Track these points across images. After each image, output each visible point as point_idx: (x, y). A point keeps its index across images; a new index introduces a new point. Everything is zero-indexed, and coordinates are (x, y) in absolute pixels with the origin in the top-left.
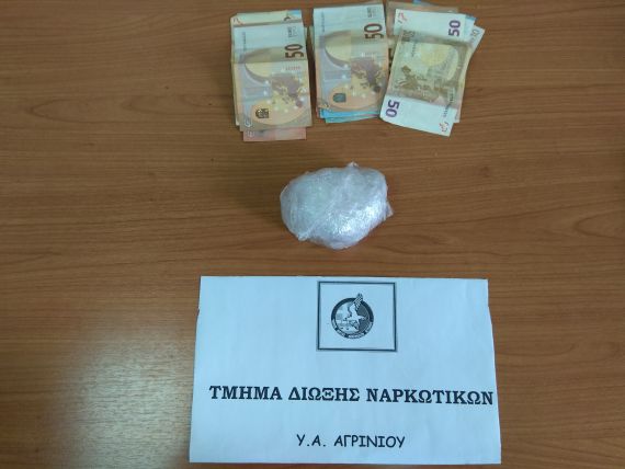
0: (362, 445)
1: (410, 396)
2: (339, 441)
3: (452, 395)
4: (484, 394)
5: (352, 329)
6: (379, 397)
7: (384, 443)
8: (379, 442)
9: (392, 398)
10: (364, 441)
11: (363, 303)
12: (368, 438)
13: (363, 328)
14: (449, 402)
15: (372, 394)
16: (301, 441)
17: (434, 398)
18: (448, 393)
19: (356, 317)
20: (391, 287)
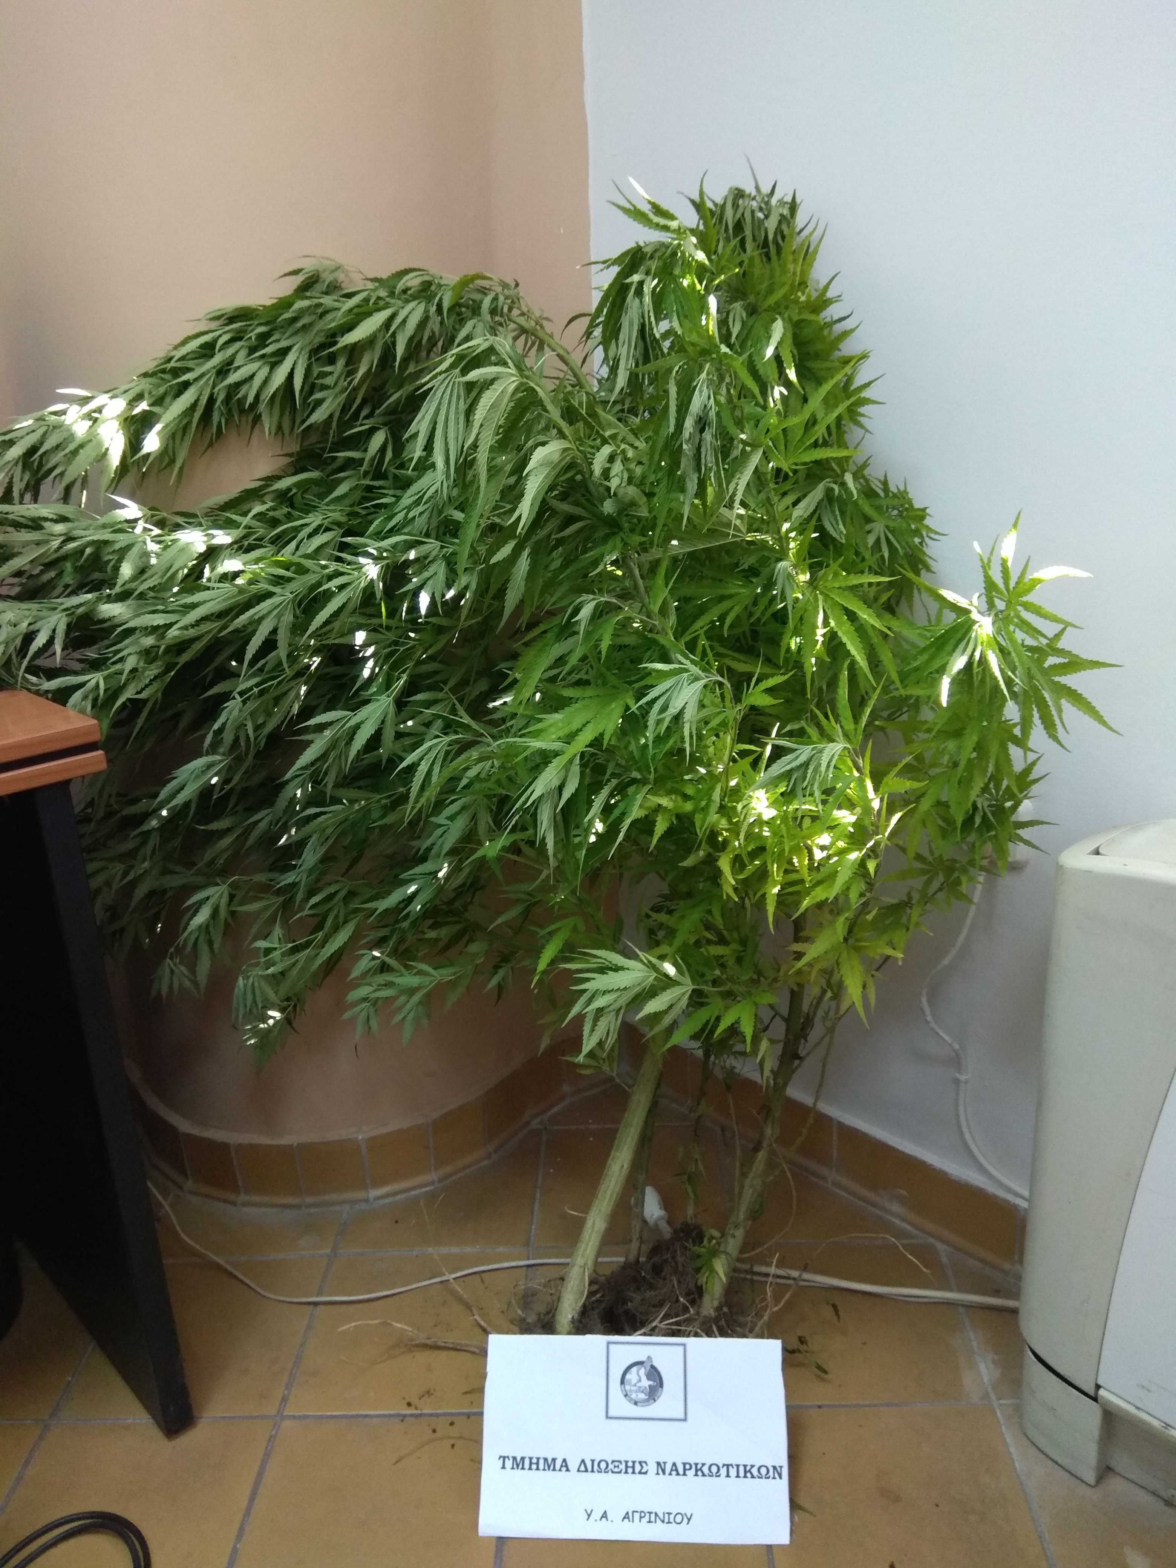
0: (650, 1522)
1: (698, 1470)
2: (626, 1516)
3: (742, 1469)
4: (775, 1468)
5: (642, 1396)
6: (668, 1471)
7: (672, 1520)
8: (667, 1519)
9: (681, 1471)
10: (652, 1517)
11: (652, 1367)
12: (656, 1514)
13: (653, 1393)
14: (738, 1476)
15: (661, 1467)
16: (589, 1516)
17: (723, 1471)
18: (738, 1466)
19: (646, 1383)
20: (681, 1348)
